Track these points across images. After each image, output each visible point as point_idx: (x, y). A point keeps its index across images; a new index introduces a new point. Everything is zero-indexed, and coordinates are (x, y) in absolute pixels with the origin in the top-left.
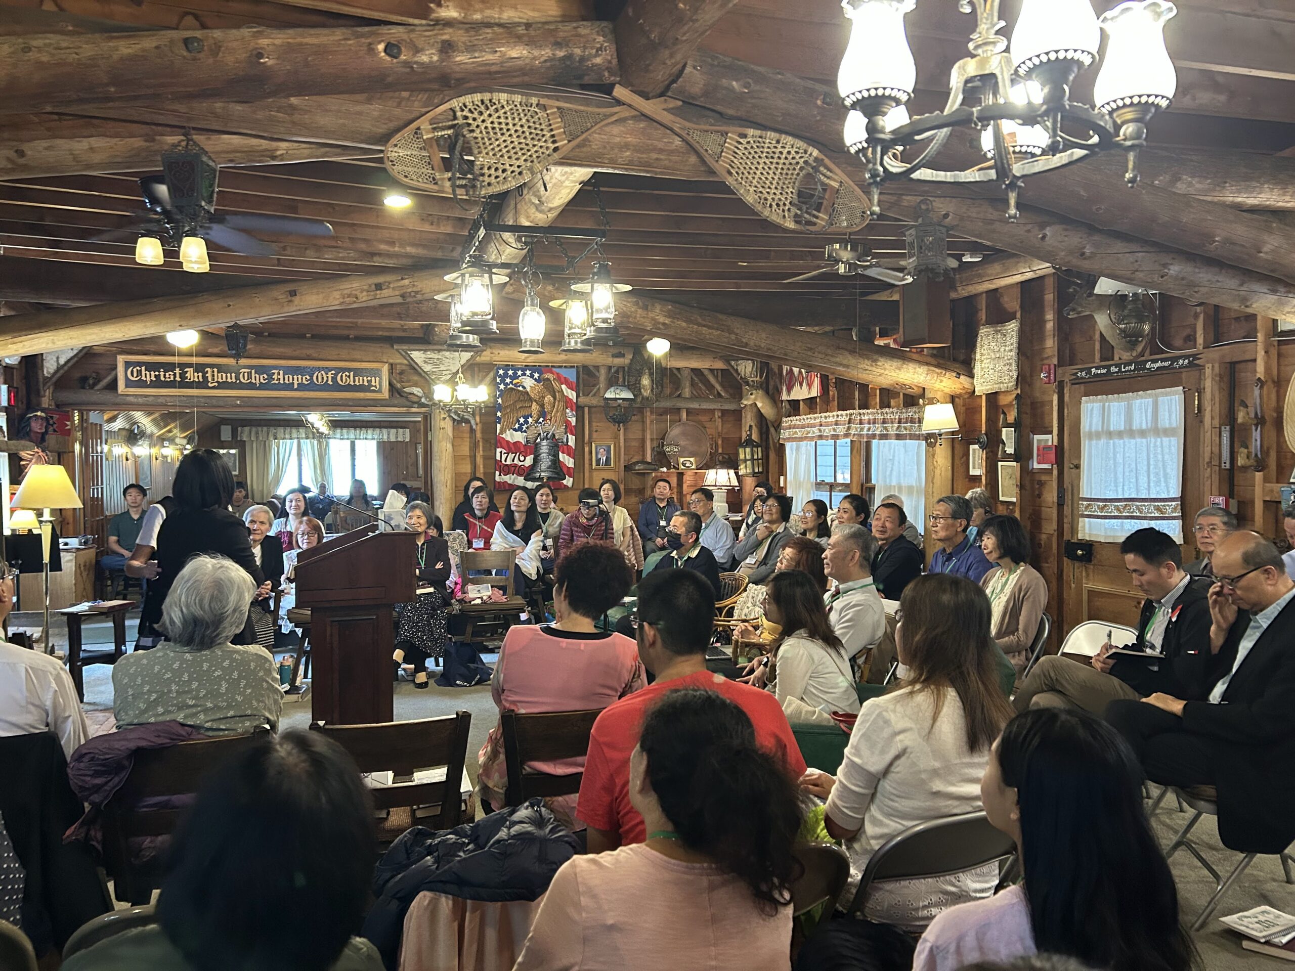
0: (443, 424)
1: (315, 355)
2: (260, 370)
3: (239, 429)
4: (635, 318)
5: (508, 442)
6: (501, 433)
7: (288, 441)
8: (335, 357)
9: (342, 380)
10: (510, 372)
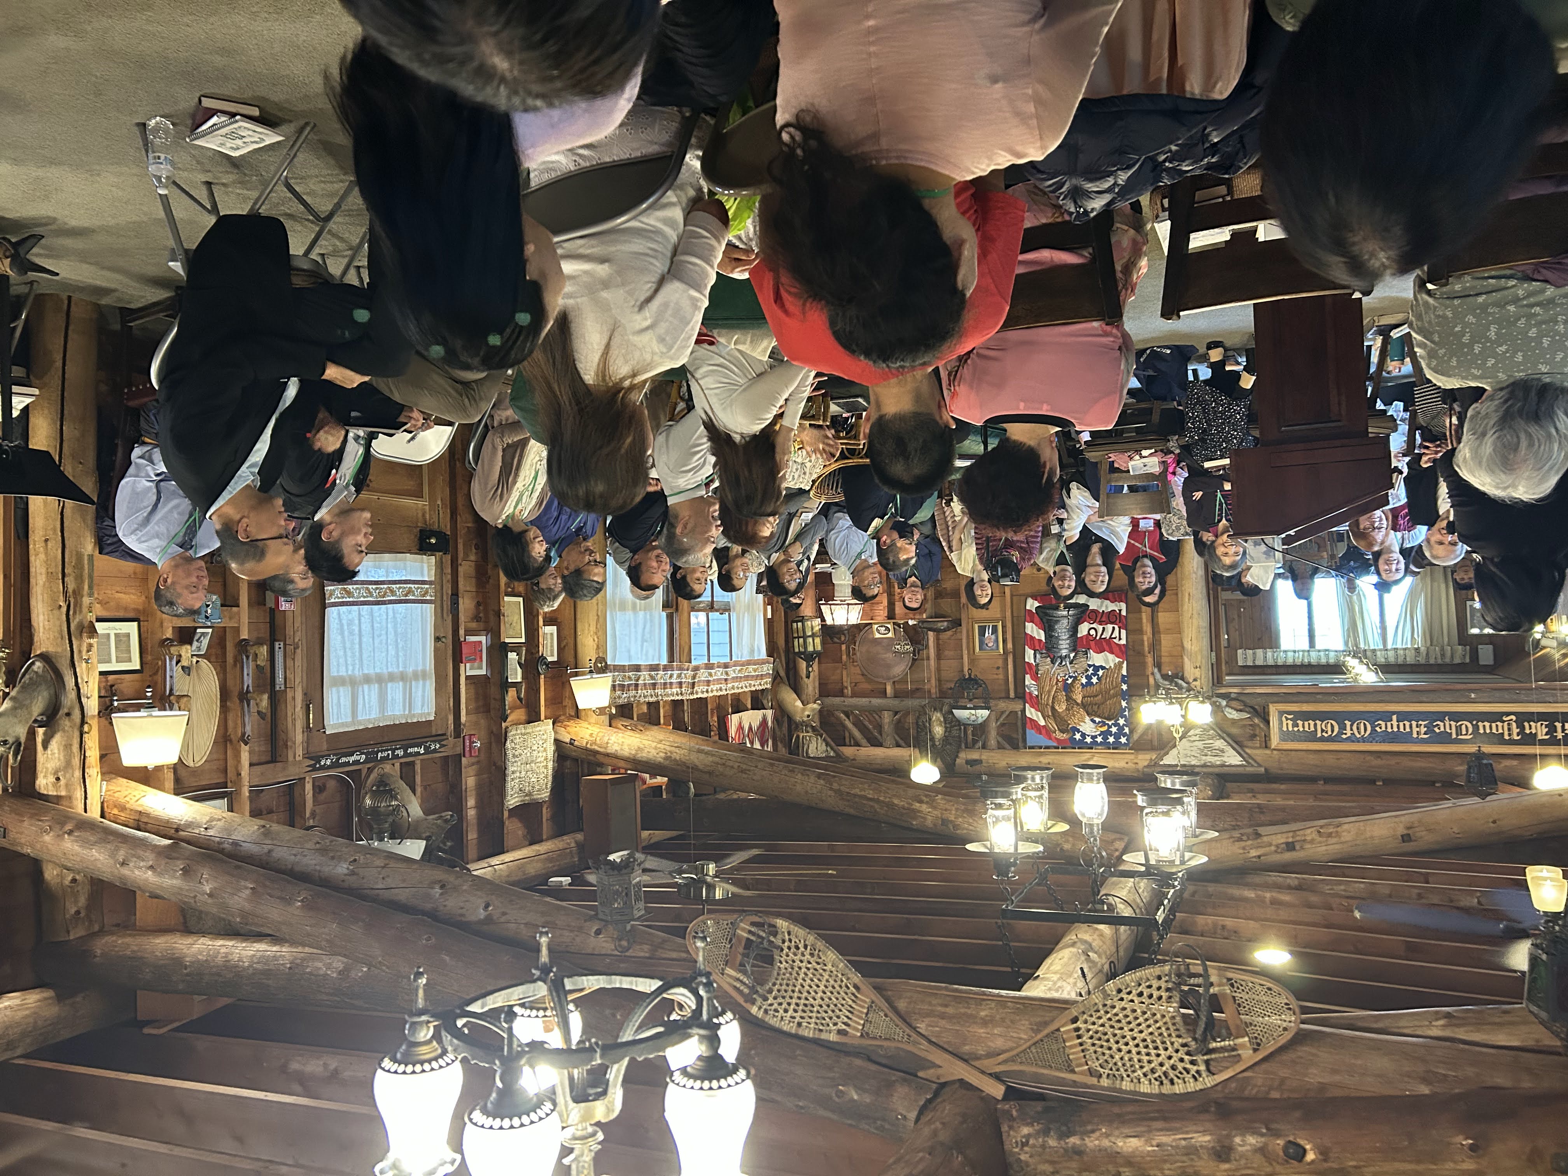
0: (1197, 673)
1: (1369, 758)
2: (1445, 738)
3: (1468, 660)
4: (957, 809)
5: (1112, 652)
6: (1120, 664)
7: (1399, 646)
8: (1343, 755)
9: (1332, 725)
10: (1111, 739)
